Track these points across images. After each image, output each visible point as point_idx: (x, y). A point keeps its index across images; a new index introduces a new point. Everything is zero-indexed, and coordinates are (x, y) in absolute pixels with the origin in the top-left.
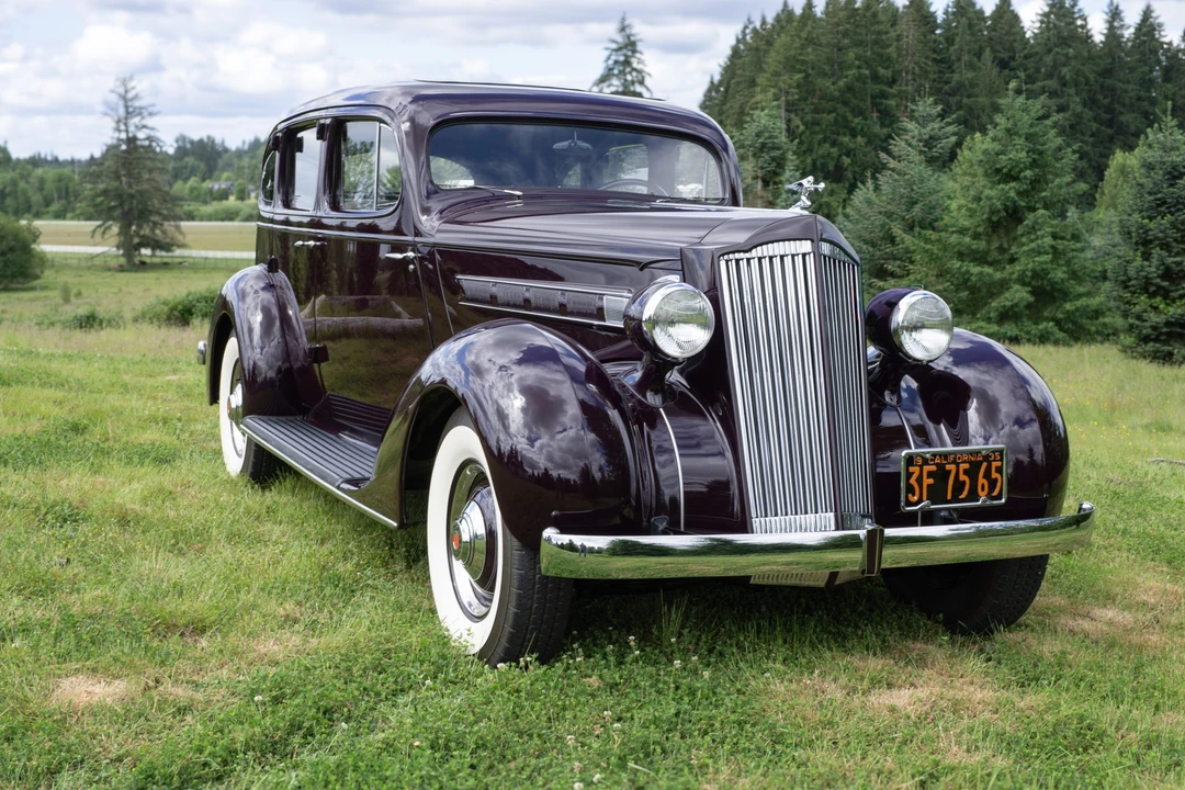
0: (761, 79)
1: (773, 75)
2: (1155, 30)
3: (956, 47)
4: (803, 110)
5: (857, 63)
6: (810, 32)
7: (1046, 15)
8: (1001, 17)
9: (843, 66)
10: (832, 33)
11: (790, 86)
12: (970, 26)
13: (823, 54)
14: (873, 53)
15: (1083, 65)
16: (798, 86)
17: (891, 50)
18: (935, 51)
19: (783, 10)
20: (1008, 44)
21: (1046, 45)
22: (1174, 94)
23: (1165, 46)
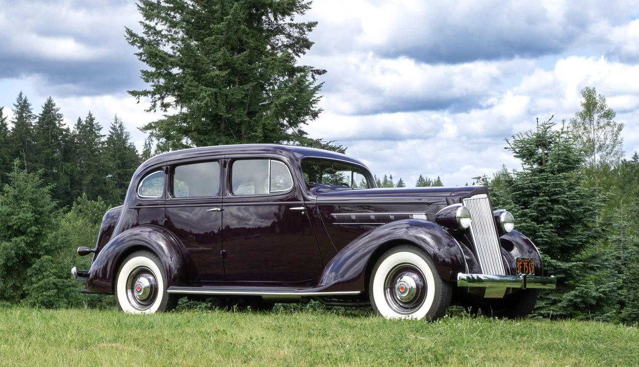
23: (64, 133)
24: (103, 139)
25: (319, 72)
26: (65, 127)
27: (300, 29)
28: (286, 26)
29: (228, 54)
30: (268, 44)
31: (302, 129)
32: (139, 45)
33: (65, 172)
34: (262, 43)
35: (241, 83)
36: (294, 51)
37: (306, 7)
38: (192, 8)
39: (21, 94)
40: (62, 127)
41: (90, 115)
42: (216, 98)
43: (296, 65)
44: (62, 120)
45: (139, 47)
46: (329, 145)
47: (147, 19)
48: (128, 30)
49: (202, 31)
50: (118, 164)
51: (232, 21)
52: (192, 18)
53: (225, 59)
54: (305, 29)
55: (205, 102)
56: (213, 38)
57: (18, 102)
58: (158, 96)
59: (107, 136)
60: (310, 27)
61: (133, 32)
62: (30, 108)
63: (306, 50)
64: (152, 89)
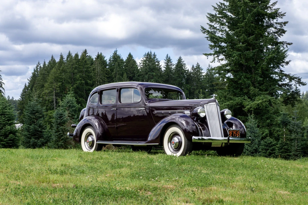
0: (46, 85)
1: (50, 83)
2: (183, 66)
3: (114, 72)
4: (61, 95)
5: (80, 78)
6: (63, 68)
7: (145, 61)
8: (129, 62)
9: (75, 80)
10: (71, 68)
11: (57, 87)
12: (119, 65)
13: (68, 76)
14: (86, 75)
15: (158, 78)
16: (60, 87)
17: (92, 74)
18: (106, 74)
19: (51, 60)
20: (132, 71)
21: (145, 71)
22: (190, 88)
23: (186, 72)
24: (204, 74)
25: (289, 44)
26: (187, 69)
27: (281, 25)
28: (274, 24)
29: (246, 37)
30: (266, 32)
31: (282, 70)
32: (207, 33)
33: (187, 88)
34: (263, 32)
35: (253, 49)
36: (278, 34)
37: (283, 15)
38: (230, 17)
39: (167, 55)
40: (186, 69)
41: (198, 64)
42: (240, 56)
43: (279, 41)
44: (185, 66)
45: (207, 34)
46: (294, 76)
47: (211, 22)
48: (202, 27)
49: (235, 27)
50: (210, 85)
51: (247, 22)
52: (231, 21)
53: (244, 39)
54: (283, 25)
55: (235, 58)
56: (239, 30)
57: (166, 59)
58: (216, 56)
59: (205, 73)
60: (285, 24)
61: (204, 28)
62: (171, 61)
63: (283, 34)
64: (213, 53)
